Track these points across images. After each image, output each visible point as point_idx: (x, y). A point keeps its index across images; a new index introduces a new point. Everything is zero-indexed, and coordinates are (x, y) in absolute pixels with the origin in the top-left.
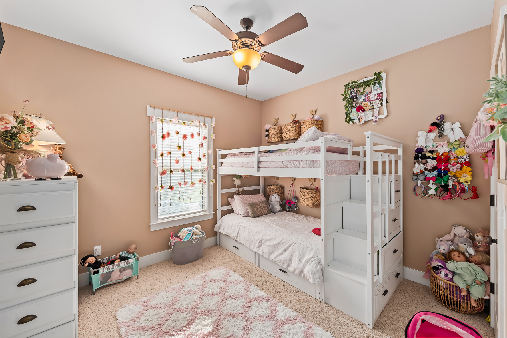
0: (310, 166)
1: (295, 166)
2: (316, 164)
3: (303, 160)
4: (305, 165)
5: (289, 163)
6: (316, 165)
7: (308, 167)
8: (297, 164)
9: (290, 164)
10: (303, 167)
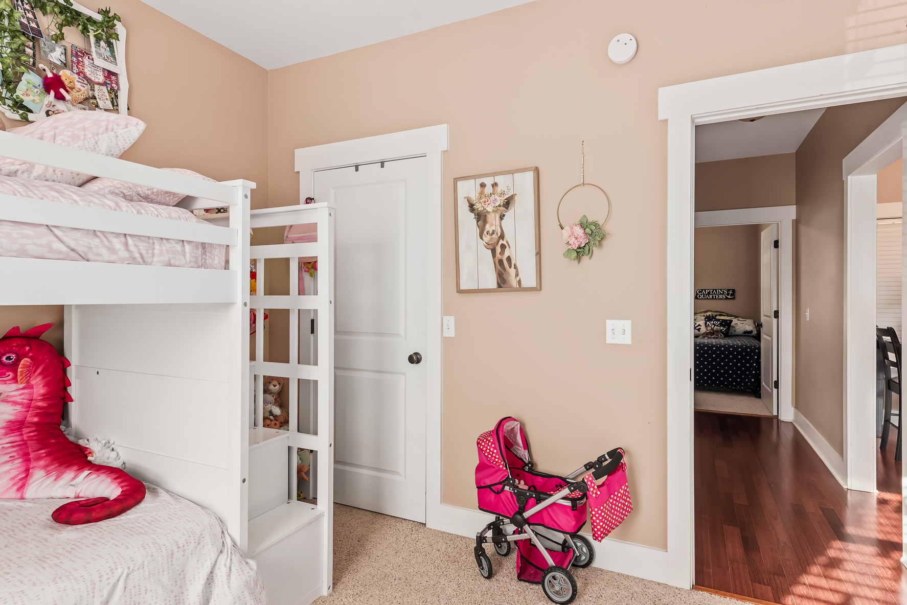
0: (196, 262)
1: (134, 259)
2: (211, 258)
3: (167, 239)
4: (183, 258)
5: (97, 240)
6: (211, 261)
7: (192, 264)
8: (143, 252)
9: (108, 248)
10: (170, 265)
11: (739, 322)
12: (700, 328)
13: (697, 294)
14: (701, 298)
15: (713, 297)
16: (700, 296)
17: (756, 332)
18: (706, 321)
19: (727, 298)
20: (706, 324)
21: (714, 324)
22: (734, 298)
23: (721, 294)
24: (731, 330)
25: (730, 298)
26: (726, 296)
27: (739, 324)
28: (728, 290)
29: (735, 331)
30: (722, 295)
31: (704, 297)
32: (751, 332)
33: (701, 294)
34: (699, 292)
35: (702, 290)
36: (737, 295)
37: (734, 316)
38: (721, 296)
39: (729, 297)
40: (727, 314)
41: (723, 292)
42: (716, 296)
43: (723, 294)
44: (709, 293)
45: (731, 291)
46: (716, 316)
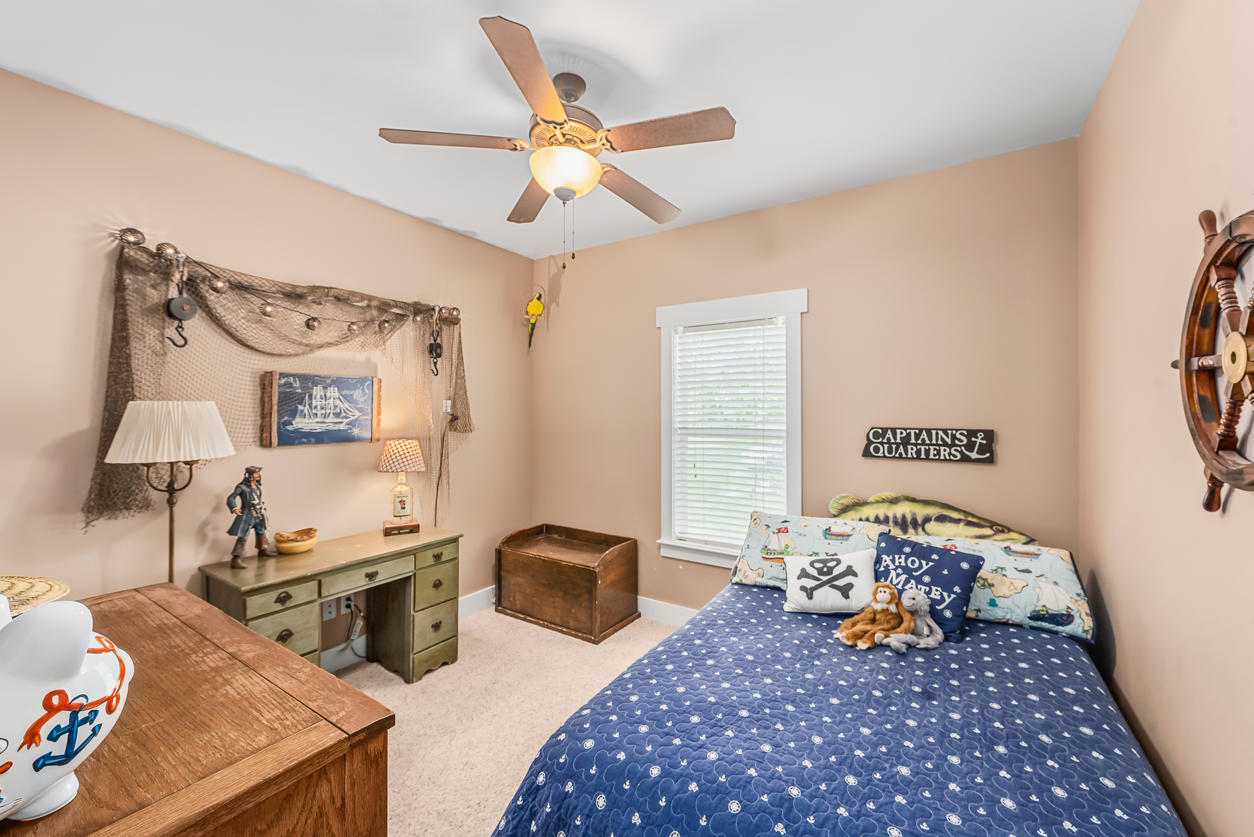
11: (1010, 562)
12: (850, 586)
13: (870, 443)
14: (880, 454)
15: (918, 452)
16: (876, 449)
17: (1089, 623)
18: (880, 553)
19: (965, 459)
20: (878, 561)
21: (906, 570)
22: (991, 461)
23: (945, 444)
24: (980, 598)
25: (977, 461)
26: (961, 452)
27: (1011, 573)
28: (972, 433)
29: (993, 603)
30: (950, 447)
31: (890, 451)
32: (1066, 618)
33: (882, 443)
34: (876, 435)
35: (885, 430)
36: (1000, 448)
37: (992, 524)
38: (944, 452)
39: (974, 455)
40: (966, 513)
41: (954, 437)
42: (927, 452)
43: (953, 445)
44: (906, 441)
45: (980, 435)
46: (927, 519)
